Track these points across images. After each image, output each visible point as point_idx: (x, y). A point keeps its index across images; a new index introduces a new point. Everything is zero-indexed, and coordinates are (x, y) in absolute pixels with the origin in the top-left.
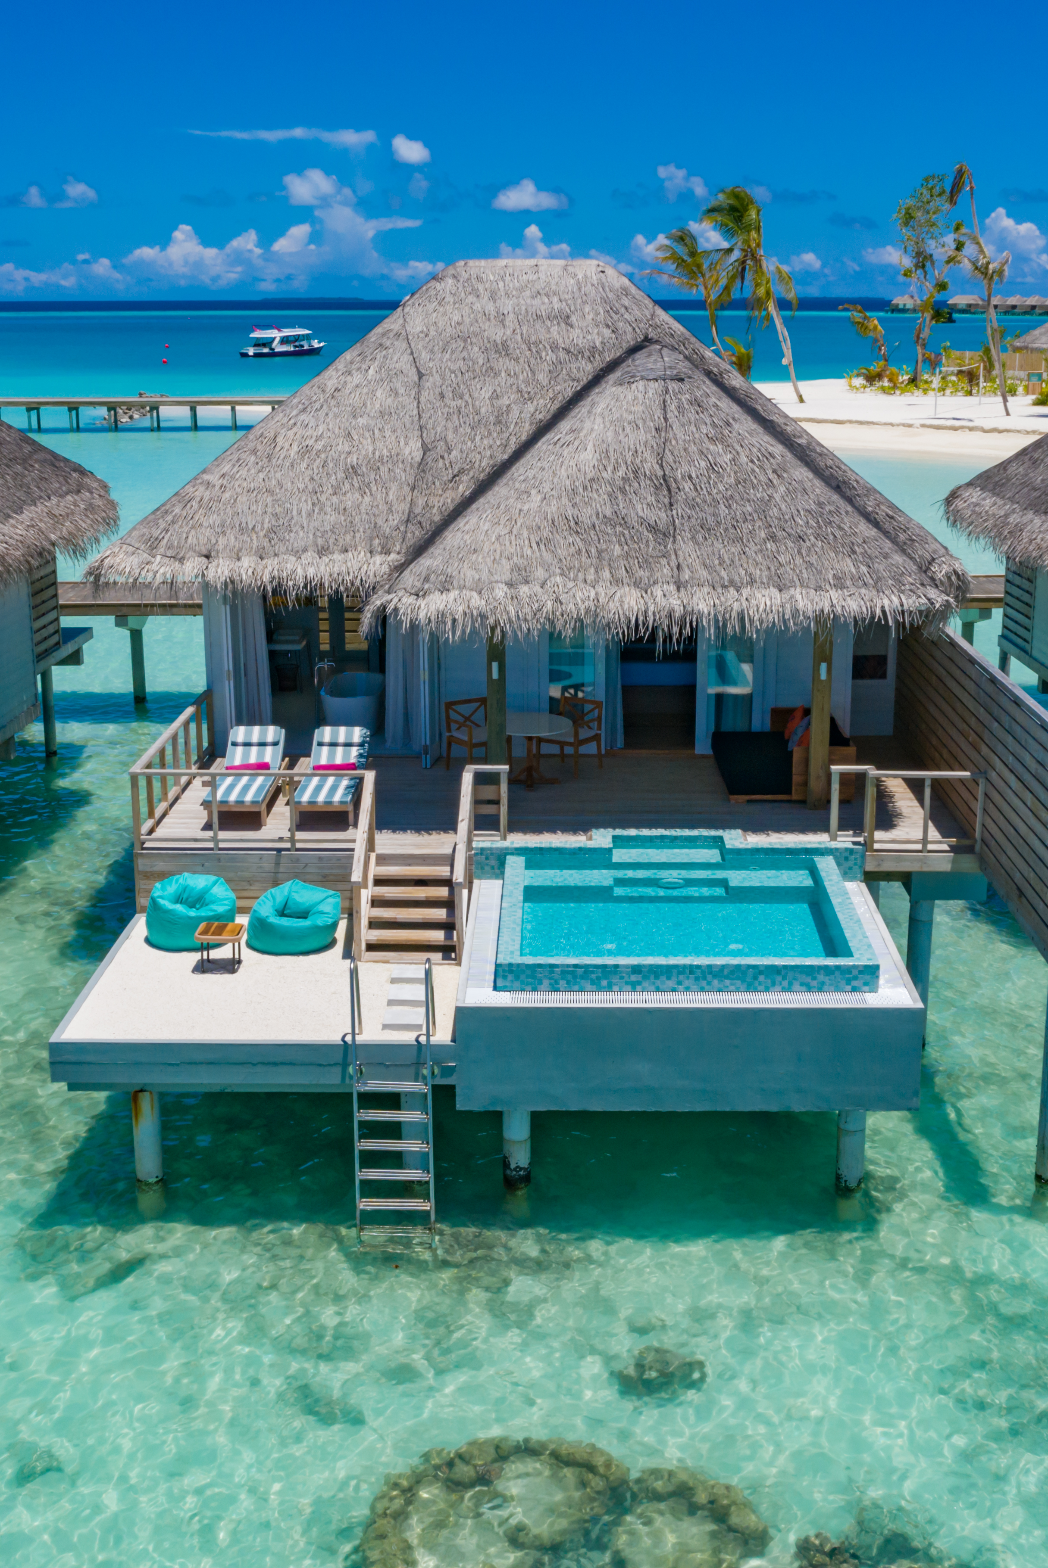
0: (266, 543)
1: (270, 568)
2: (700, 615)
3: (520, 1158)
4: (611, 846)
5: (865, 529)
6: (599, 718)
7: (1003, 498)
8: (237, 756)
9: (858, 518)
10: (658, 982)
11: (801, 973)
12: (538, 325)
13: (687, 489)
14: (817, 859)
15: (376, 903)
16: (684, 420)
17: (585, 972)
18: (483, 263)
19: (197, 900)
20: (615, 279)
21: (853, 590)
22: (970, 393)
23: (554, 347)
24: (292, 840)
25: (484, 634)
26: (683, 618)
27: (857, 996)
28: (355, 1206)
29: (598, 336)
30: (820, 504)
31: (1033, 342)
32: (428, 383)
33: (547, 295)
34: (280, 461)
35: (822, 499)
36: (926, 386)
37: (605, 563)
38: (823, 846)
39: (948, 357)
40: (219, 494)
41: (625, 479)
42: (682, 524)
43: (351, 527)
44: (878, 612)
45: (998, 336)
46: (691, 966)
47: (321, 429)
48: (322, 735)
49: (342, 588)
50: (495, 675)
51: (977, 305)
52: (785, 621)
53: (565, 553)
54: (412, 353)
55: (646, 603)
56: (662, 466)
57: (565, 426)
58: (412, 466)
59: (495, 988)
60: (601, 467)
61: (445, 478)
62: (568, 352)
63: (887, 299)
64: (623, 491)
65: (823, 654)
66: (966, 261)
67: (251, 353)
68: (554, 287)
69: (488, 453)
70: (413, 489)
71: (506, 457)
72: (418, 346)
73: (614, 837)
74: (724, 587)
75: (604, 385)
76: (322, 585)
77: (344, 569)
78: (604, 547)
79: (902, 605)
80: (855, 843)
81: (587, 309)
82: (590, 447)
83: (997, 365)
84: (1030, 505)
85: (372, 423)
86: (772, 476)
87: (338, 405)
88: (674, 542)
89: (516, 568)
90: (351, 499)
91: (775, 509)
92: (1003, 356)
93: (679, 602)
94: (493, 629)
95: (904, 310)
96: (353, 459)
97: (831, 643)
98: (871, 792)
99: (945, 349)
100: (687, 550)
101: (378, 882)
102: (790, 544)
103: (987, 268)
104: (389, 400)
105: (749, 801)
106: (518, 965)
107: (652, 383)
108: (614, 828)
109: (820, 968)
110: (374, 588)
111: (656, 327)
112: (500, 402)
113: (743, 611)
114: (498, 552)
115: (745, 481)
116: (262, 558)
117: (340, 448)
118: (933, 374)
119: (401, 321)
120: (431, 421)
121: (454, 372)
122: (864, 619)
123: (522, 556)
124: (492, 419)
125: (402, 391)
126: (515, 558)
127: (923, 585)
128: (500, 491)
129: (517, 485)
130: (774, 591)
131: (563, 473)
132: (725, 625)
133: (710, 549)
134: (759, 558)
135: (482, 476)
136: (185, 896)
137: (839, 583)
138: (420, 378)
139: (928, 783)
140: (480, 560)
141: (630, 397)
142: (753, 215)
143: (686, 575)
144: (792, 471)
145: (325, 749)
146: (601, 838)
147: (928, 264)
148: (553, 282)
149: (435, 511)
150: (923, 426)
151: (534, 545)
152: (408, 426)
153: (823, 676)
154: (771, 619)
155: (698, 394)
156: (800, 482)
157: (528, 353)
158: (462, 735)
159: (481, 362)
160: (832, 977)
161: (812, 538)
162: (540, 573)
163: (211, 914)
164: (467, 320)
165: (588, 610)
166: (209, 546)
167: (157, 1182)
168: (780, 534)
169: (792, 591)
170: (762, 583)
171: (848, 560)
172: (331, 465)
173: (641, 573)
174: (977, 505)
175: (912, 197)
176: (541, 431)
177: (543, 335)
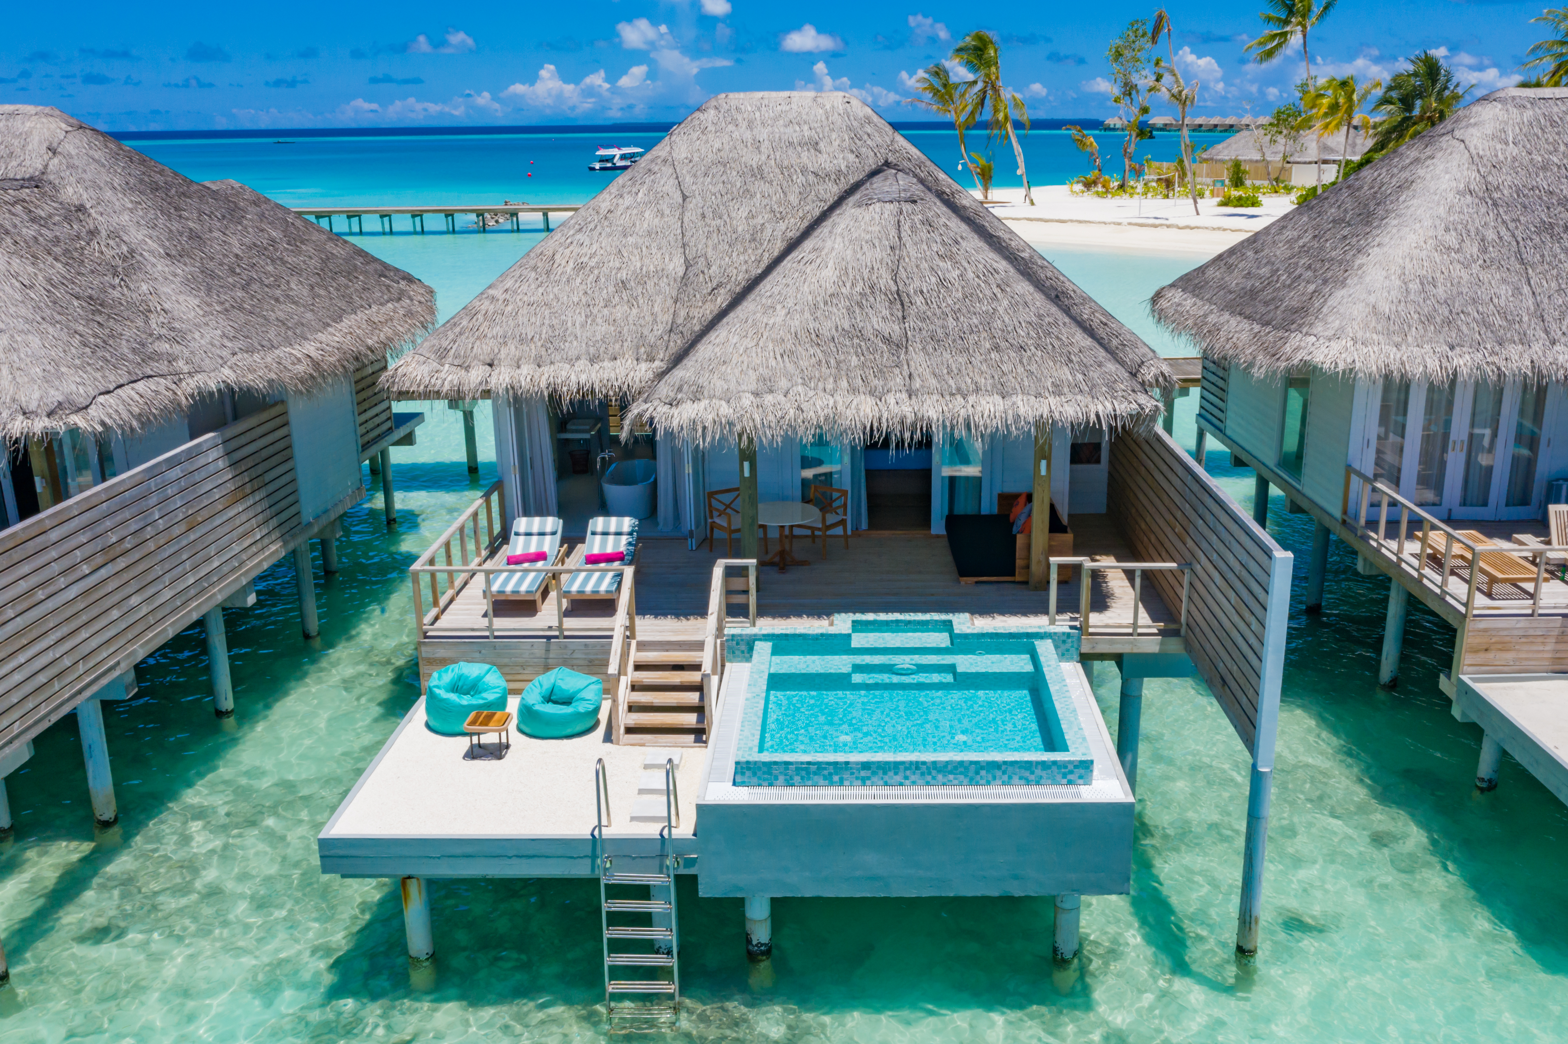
0: (543, 353)
1: (546, 375)
2: (930, 421)
3: (761, 934)
4: (850, 631)
5: (1081, 339)
6: (845, 505)
7: (1202, 299)
8: (518, 546)
9: (1075, 329)
10: (886, 778)
11: (1020, 768)
12: (790, 151)
13: (919, 303)
14: (1037, 643)
15: (634, 688)
16: (916, 239)
17: (818, 769)
18: (742, 95)
19: (471, 688)
20: (859, 108)
21: (1070, 396)
22: (1167, 197)
23: (804, 171)
24: (560, 628)
25: (733, 440)
26: (914, 425)
27: (1072, 789)
28: (604, 990)
29: (843, 161)
30: (1040, 317)
31: (1217, 154)
32: (691, 205)
33: (799, 124)
34: (557, 277)
35: (1041, 312)
36: (1132, 191)
37: (843, 373)
38: (1042, 631)
39: (1149, 167)
40: (503, 307)
41: (863, 295)
42: (914, 336)
43: (620, 337)
44: (1093, 417)
45: (1190, 150)
46: (917, 762)
47: (595, 247)
48: (595, 525)
49: (611, 393)
50: (747, 474)
51: (1171, 125)
52: (1007, 426)
53: (806, 364)
54: (677, 178)
55: (880, 410)
56: (896, 282)
57: (809, 244)
58: (675, 280)
59: (734, 784)
60: (841, 283)
61: (705, 291)
62: (816, 174)
63: (1101, 119)
64: (860, 305)
65: (1043, 453)
66: (1164, 89)
67: (597, 167)
68: (804, 117)
69: (744, 268)
70: (676, 302)
71: (759, 271)
72: (683, 171)
73: (853, 622)
74: (952, 394)
75: (844, 207)
76: (593, 391)
77: (613, 375)
78: (842, 358)
79: (1115, 410)
80: (1072, 627)
81: (834, 136)
82: (831, 264)
83: (1189, 174)
84: (1226, 306)
85: (640, 241)
86: (996, 290)
87: (610, 225)
88: (906, 352)
89: (762, 379)
90: (620, 312)
91: (999, 322)
92: (1194, 166)
93: (910, 409)
94: (740, 436)
95: (1114, 129)
96: (623, 275)
97: (1050, 446)
98: (1086, 582)
99: (1147, 161)
100: (918, 359)
101: (638, 667)
102: (1012, 354)
103: (1180, 95)
104: (657, 220)
105: (977, 582)
106: (756, 763)
107: (887, 205)
108: (854, 613)
109: (1038, 763)
110: (639, 393)
111: (895, 152)
112: (755, 221)
113: (968, 416)
114: (746, 363)
115: (971, 295)
116: (539, 366)
117: (611, 264)
118: (1138, 181)
119: (668, 148)
120: (693, 239)
121: (715, 194)
122: (1079, 424)
123: (767, 367)
124: (748, 237)
125: (667, 212)
126: (761, 369)
127: (1133, 391)
128: (748, 306)
129: (764, 301)
130: (997, 398)
131: (806, 288)
132: (952, 430)
133: (939, 359)
134: (984, 367)
135: (736, 290)
136: (460, 684)
137: (1057, 391)
138: (684, 200)
139: (1138, 573)
140: (729, 371)
141: (867, 218)
142: (992, 53)
143: (917, 384)
144: (1014, 285)
145: (598, 538)
146: (842, 623)
147: (1134, 93)
148: (804, 112)
149: (695, 321)
150: (1130, 224)
151: (779, 357)
152: (672, 243)
153: (1043, 472)
154: (995, 425)
155: (930, 214)
156: (1022, 296)
157: (781, 176)
158: (721, 521)
159: (738, 185)
160: (1049, 771)
161: (1032, 348)
162: (784, 383)
163: (481, 702)
164: (727, 147)
165: (827, 418)
166: (492, 356)
167: (427, 959)
168: (1003, 344)
169: (1014, 398)
170: (987, 391)
171: (1065, 368)
172: (603, 280)
173: (876, 382)
174: (1179, 305)
175: (1121, 38)
176: (793, 246)
177: (794, 160)
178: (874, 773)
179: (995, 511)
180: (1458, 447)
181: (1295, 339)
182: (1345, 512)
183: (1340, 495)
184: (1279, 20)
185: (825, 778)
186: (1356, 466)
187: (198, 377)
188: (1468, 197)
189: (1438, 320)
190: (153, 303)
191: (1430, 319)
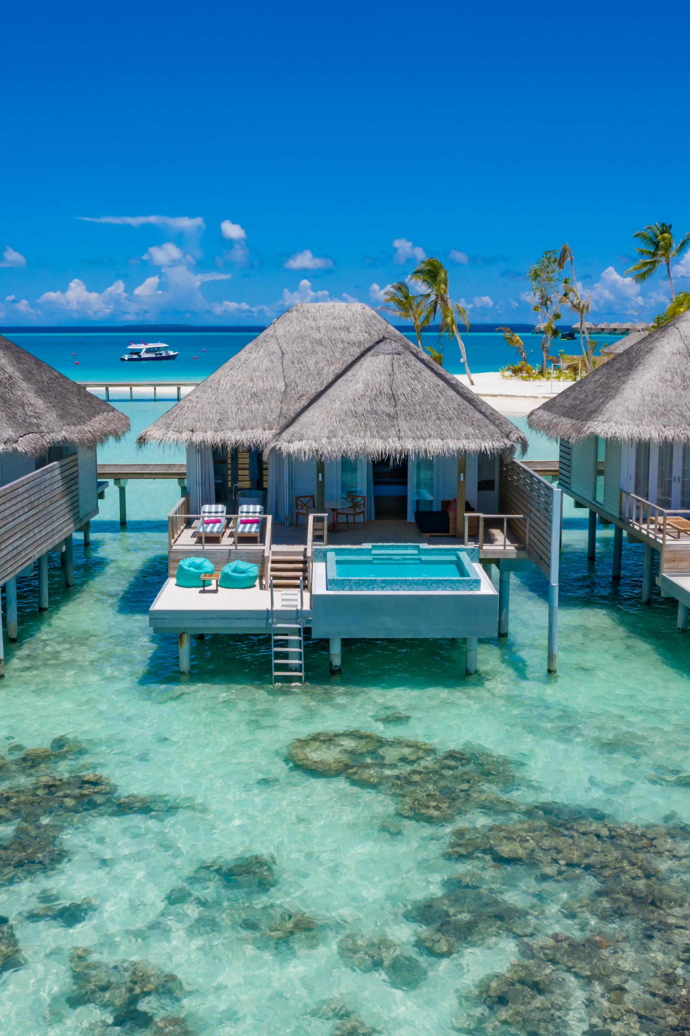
0: (217, 425)
1: (220, 436)
2: (408, 450)
3: (337, 661)
5: (478, 415)
6: (364, 504)
7: (552, 412)
8: (206, 517)
9: (475, 411)
11: (450, 582)
12: (335, 332)
13: (402, 399)
14: (459, 553)
15: (273, 570)
16: (401, 371)
17: (363, 582)
19: (199, 567)
20: (369, 311)
21: (473, 440)
22: (575, 380)
23: (343, 342)
24: (236, 545)
25: (317, 459)
26: (401, 452)
27: (472, 590)
28: (272, 675)
29: (363, 337)
30: (459, 405)
31: (615, 349)
32: (287, 357)
33: (339, 319)
34: (222, 391)
35: (460, 403)
36: (548, 376)
37: (368, 429)
38: (462, 548)
39: (563, 359)
41: (376, 395)
42: (400, 414)
43: (255, 419)
44: (483, 449)
46: (405, 580)
47: (239, 377)
48: (242, 508)
49: (252, 444)
50: (320, 479)
52: (444, 452)
53: (351, 425)
54: (279, 344)
55: (385, 445)
56: (391, 390)
57: (350, 373)
58: (280, 393)
59: (327, 590)
60: (366, 390)
61: (295, 398)
62: (349, 344)
64: (375, 400)
65: (462, 469)
66: (569, 301)
67: (126, 359)
68: (342, 315)
69: (314, 387)
70: (282, 402)
72: (281, 341)
73: (372, 546)
74: (418, 438)
75: (366, 356)
76: (243, 443)
77: (252, 436)
78: (367, 423)
79: (493, 446)
80: (475, 547)
81: (357, 325)
82: (361, 382)
84: (562, 414)
85: (262, 374)
86: (438, 394)
87: (247, 367)
88: (397, 420)
89: (330, 431)
90: (255, 407)
91: (440, 407)
93: (399, 445)
94: (321, 456)
95: (539, 332)
96: (254, 390)
97: (465, 462)
98: (481, 524)
99: (561, 353)
100: (403, 424)
101: (274, 562)
102: (446, 421)
103: (579, 305)
104: (270, 364)
105: (431, 535)
106: (337, 580)
107: (387, 356)
108: (372, 543)
109: (457, 580)
110: (267, 442)
111: (388, 333)
112: (319, 365)
113: (426, 448)
114: (323, 425)
115: (427, 396)
116: (216, 432)
117: (248, 385)
118: (553, 368)
119: (273, 330)
120: (288, 374)
121: (298, 352)
123: (333, 426)
124: (315, 373)
125: (275, 360)
126: (330, 427)
127: (504, 440)
128: (323, 400)
129: (330, 398)
130: (439, 440)
131: (349, 393)
132: (419, 454)
133: (412, 424)
134: (433, 427)
135: (312, 397)
136: (193, 565)
137: (467, 437)
138: (283, 355)
139: (505, 520)
140: (315, 428)
141: (377, 361)
142: (442, 275)
143: (402, 434)
145: (245, 514)
146: (367, 546)
147: (549, 303)
148: (341, 313)
149: (292, 412)
150: (544, 397)
151: (338, 422)
152: (278, 376)
153: (462, 479)
154: (438, 452)
155: (407, 360)
156: (451, 396)
157: (331, 344)
159: (310, 348)
160: (462, 584)
161: (455, 419)
162: (341, 433)
163: (205, 572)
164: (303, 330)
165: (361, 448)
166: (193, 427)
167: (189, 671)
168: (442, 417)
169: (447, 440)
170: (434, 437)
171: (471, 428)
172: (245, 392)
173: (383, 433)
174: (541, 416)
175: (537, 263)
176: (338, 377)
177: (337, 336)
178: (387, 585)
179: (440, 509)
180: (677, 480)
181: (589, 424)
182: (621, 513)
183: (618, 505)
184: (649, 253)
185: (366, 587)
186: (625, 489)
187: (52, 434)
188: (678, 356)
189: (659, 413)
190: (26, 401)
191: (654, 413)
